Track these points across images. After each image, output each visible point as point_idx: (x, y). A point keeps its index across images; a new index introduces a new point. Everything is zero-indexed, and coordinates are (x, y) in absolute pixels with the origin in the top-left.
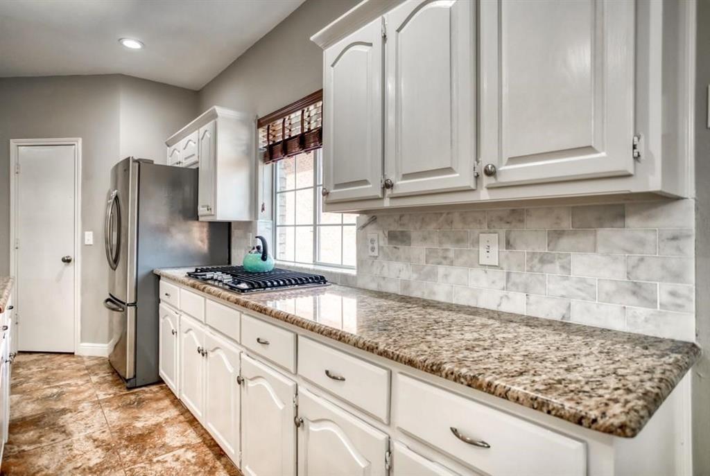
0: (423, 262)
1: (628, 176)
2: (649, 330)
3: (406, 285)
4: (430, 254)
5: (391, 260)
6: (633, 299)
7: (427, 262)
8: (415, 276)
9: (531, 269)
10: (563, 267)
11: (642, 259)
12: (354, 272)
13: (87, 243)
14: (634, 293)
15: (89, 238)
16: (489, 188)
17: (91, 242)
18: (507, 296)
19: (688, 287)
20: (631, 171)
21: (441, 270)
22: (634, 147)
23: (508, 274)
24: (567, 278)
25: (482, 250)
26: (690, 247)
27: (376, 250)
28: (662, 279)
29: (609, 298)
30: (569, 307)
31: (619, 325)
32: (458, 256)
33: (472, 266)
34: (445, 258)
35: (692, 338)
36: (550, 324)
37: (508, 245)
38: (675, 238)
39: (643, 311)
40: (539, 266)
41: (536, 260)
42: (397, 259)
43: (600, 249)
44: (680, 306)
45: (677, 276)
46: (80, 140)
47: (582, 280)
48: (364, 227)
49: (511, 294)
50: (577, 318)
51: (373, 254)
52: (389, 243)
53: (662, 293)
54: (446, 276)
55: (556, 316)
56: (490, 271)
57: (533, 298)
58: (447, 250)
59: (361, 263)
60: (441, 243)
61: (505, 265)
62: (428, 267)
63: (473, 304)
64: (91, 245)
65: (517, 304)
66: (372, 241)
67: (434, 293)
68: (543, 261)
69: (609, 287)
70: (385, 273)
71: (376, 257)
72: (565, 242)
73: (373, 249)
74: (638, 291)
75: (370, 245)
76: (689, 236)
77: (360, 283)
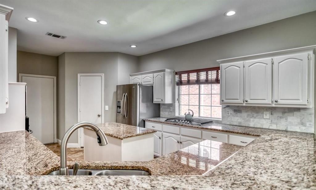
0: (246, 117)
1: (306, 105)
2: (305, 131)
3: (240, 123)
4: (248, 116)
5: (235, 117)
6: (301, 125)
7: (247, 117)
8: (243, 121)
9: (278, 119)
10: (286, 119)
11: (304, 118)
12: (221, 120)
13: (106, 110)
14: (302, 124)
15: (107, 108)
16: (275, 104)
17: (108, 109)
18: (271, 126)
19: (313, 123)
20: (307, 104)
21: (252, 119)
22: (308, 100)
23: (272, 121)
24: (287, 122)
25: (264, 115)
26: (313, 116)
27: (230, 114)
28: (308, 122)
29: (296, 125)
30: (287, 128)
31: (299, 130)
32: (256, 116)
33: (261, 118)
34: (253, 116)
35: (313, 132)
36: (283, 131)
37: (272, 114)
38: (310, 114)
39: (304, 128)
40: (280, 119)
41: (279, 118)
42: (237, 116)
43: (295, 116)
44: (311, 127)
45: (311, 121)
46: (104, 74)
47: (290, 122)
48: (225, 108)
49: (272, 125)
50: (289, 129)
51: (229, 115)
52: (234, 112)
53: (308, 124)
54: (253, 121)
55: (284, 129)
56: (267, 120)
57: (278, 126)
58: (254, 115)
59: (223, 117)
60: (251, 113)
61: (270, 118)
62: (248, 119)
63: (261, 127)
64: (107, 110)
65: (274, 127)
66: (228, 112)
67: (249, 125)
68: (281, 118)
69: (297, 123)
70: (233, 120)
71: (229, 116)
72: (286, 114)
73: (228, 114)
74: (303, 124)
75: (227, 113)
76: (313, 114)
77: (223, 122)
